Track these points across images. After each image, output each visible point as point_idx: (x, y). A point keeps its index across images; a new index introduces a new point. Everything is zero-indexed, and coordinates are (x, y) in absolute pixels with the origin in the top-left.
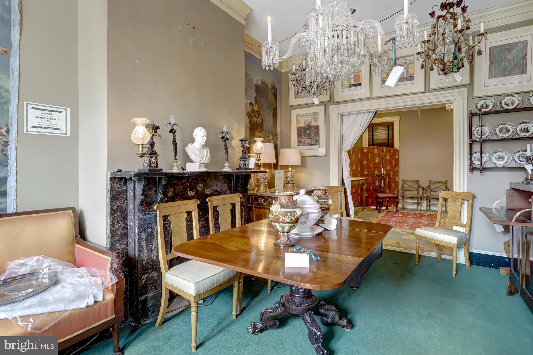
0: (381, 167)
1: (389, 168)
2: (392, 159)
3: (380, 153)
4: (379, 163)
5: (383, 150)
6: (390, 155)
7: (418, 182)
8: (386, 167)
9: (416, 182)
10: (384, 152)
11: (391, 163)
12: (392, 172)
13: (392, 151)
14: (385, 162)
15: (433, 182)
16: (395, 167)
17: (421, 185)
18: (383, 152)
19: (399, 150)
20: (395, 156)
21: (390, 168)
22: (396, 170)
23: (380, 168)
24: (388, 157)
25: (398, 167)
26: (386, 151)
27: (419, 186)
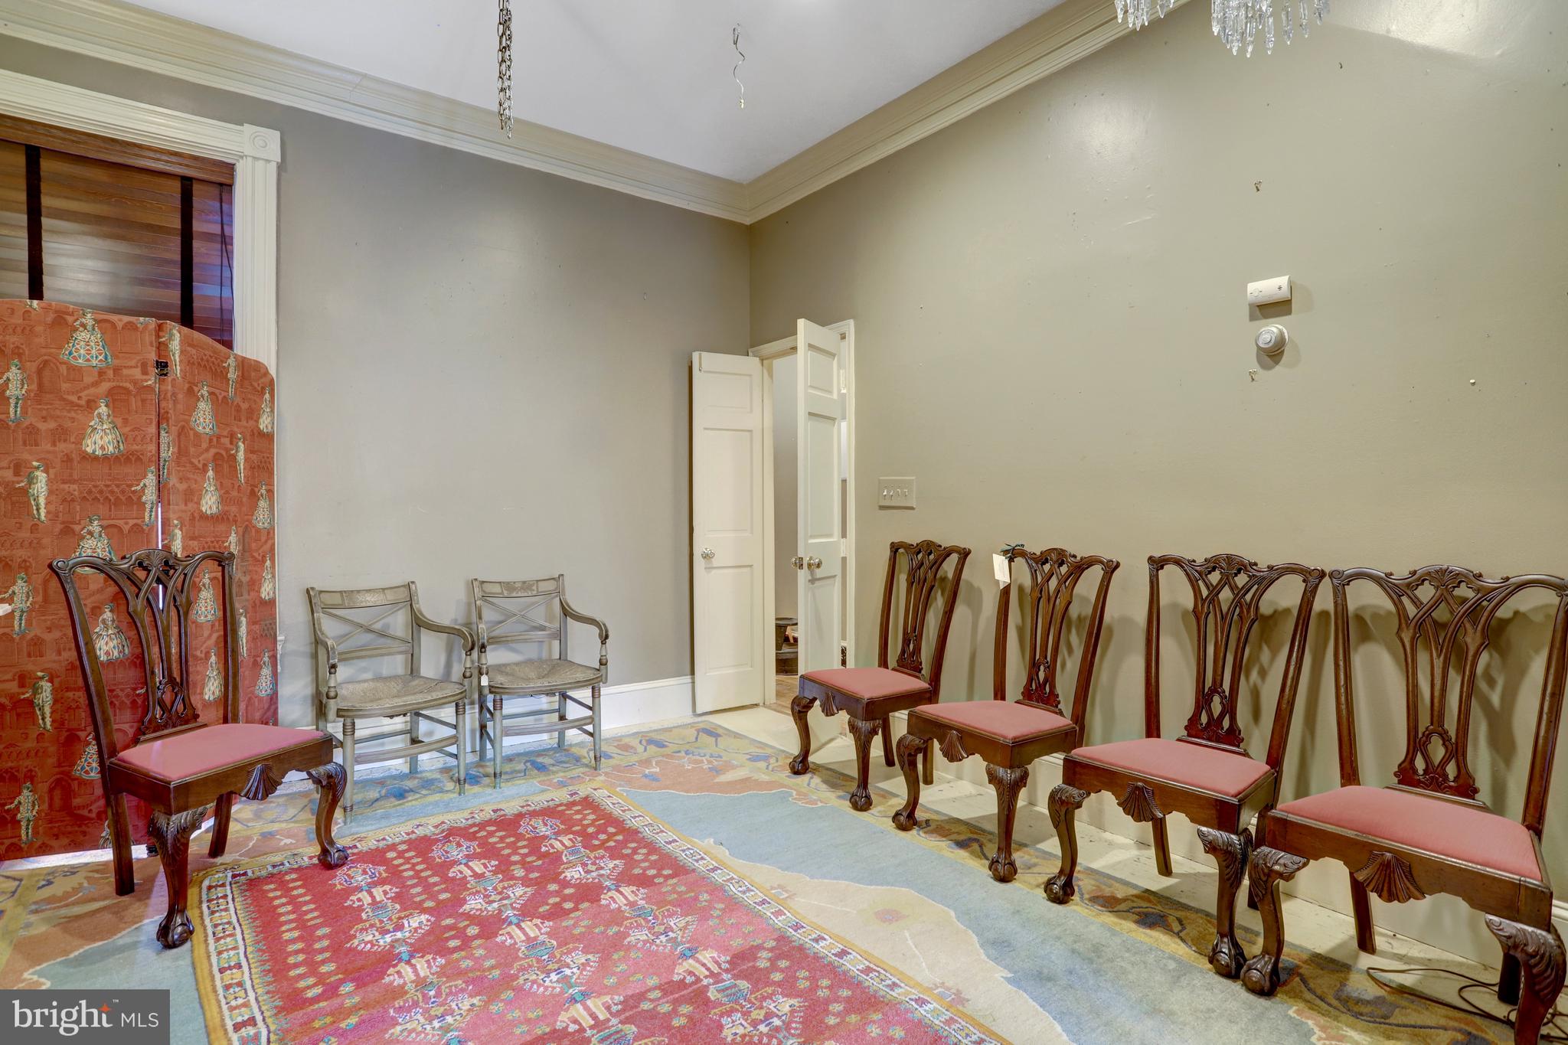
0: (150, 496)
1: (210, 503)
2: (232, 437)
3: (137, 373)
4: (128, 459)
5: (162, 347)
6: (219, 403)
7: (408, 596)
8: (192, 495)
9: (403, 594)
10: (177, 368)
11: (224, 463)
12: (233, 538)
13: (232, 375)
14: (182, 453)
15: (497, 589)
16: (254, 496)
17: (429, 612)
18: (162, 366)
19: (273, 372)
20: (253, 414)
21: (224, 499)
22: (261, 519)
23: (135, 501)
24: (203, 419)
25: (270, 492)
26: (189, 362)
27: (418, 623)
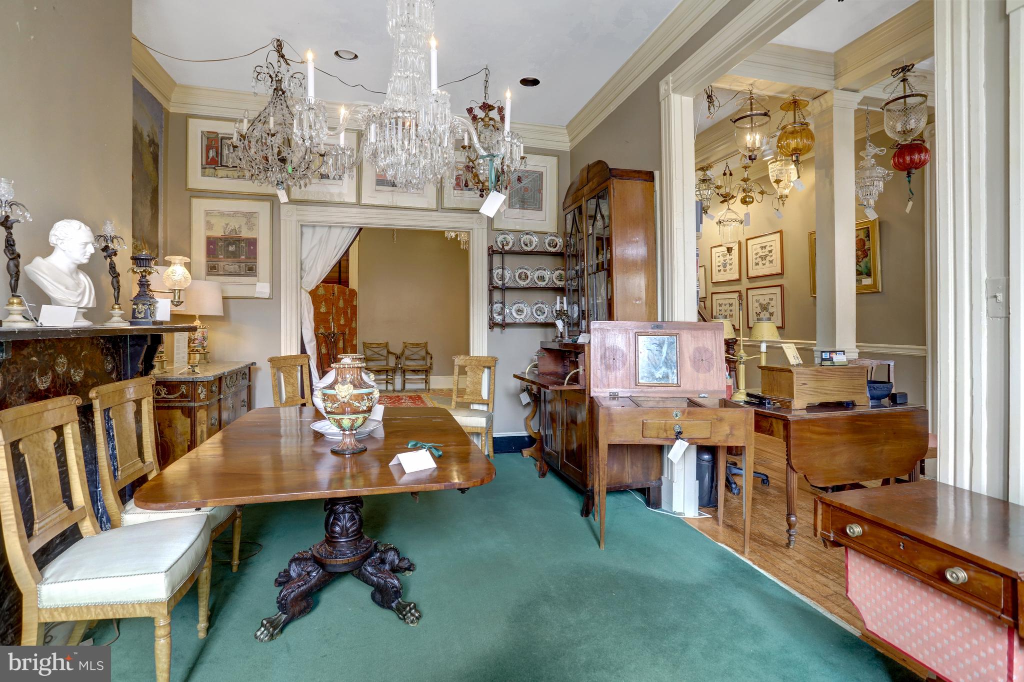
0: (331, 320)
1: (342, 322)
2: (347, 307)
3: (329, 296)
4: (328, 313)
5: (333, 290)
6: (345, 300)
7: (386, 345)
8: (339, 320)
9: (385, 344)
10: (336, 294)
11: (345, 313)
12: (347, 330)
13: (347, 293)
14: (337, 311)
15: (409, 345)
16: (352, 320)
17: (391, 350)
18: (333, 294)
19: (357, 291)
20: (352, 301)
21: (345, 321)
22: (353, 325)
23: (328, 322)
24: (341, 304)
25: (356, 319)
26: (338, 292)
27: (389, 352)
